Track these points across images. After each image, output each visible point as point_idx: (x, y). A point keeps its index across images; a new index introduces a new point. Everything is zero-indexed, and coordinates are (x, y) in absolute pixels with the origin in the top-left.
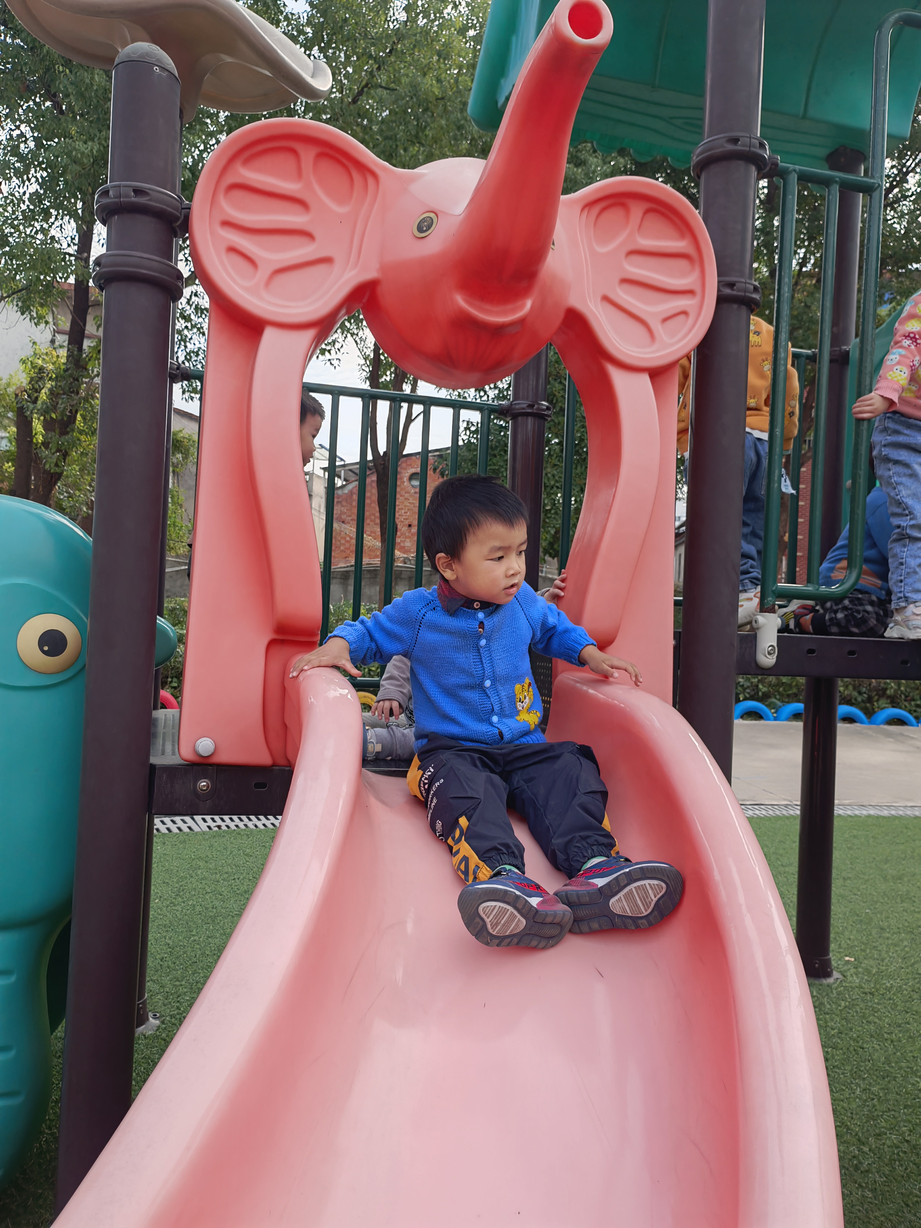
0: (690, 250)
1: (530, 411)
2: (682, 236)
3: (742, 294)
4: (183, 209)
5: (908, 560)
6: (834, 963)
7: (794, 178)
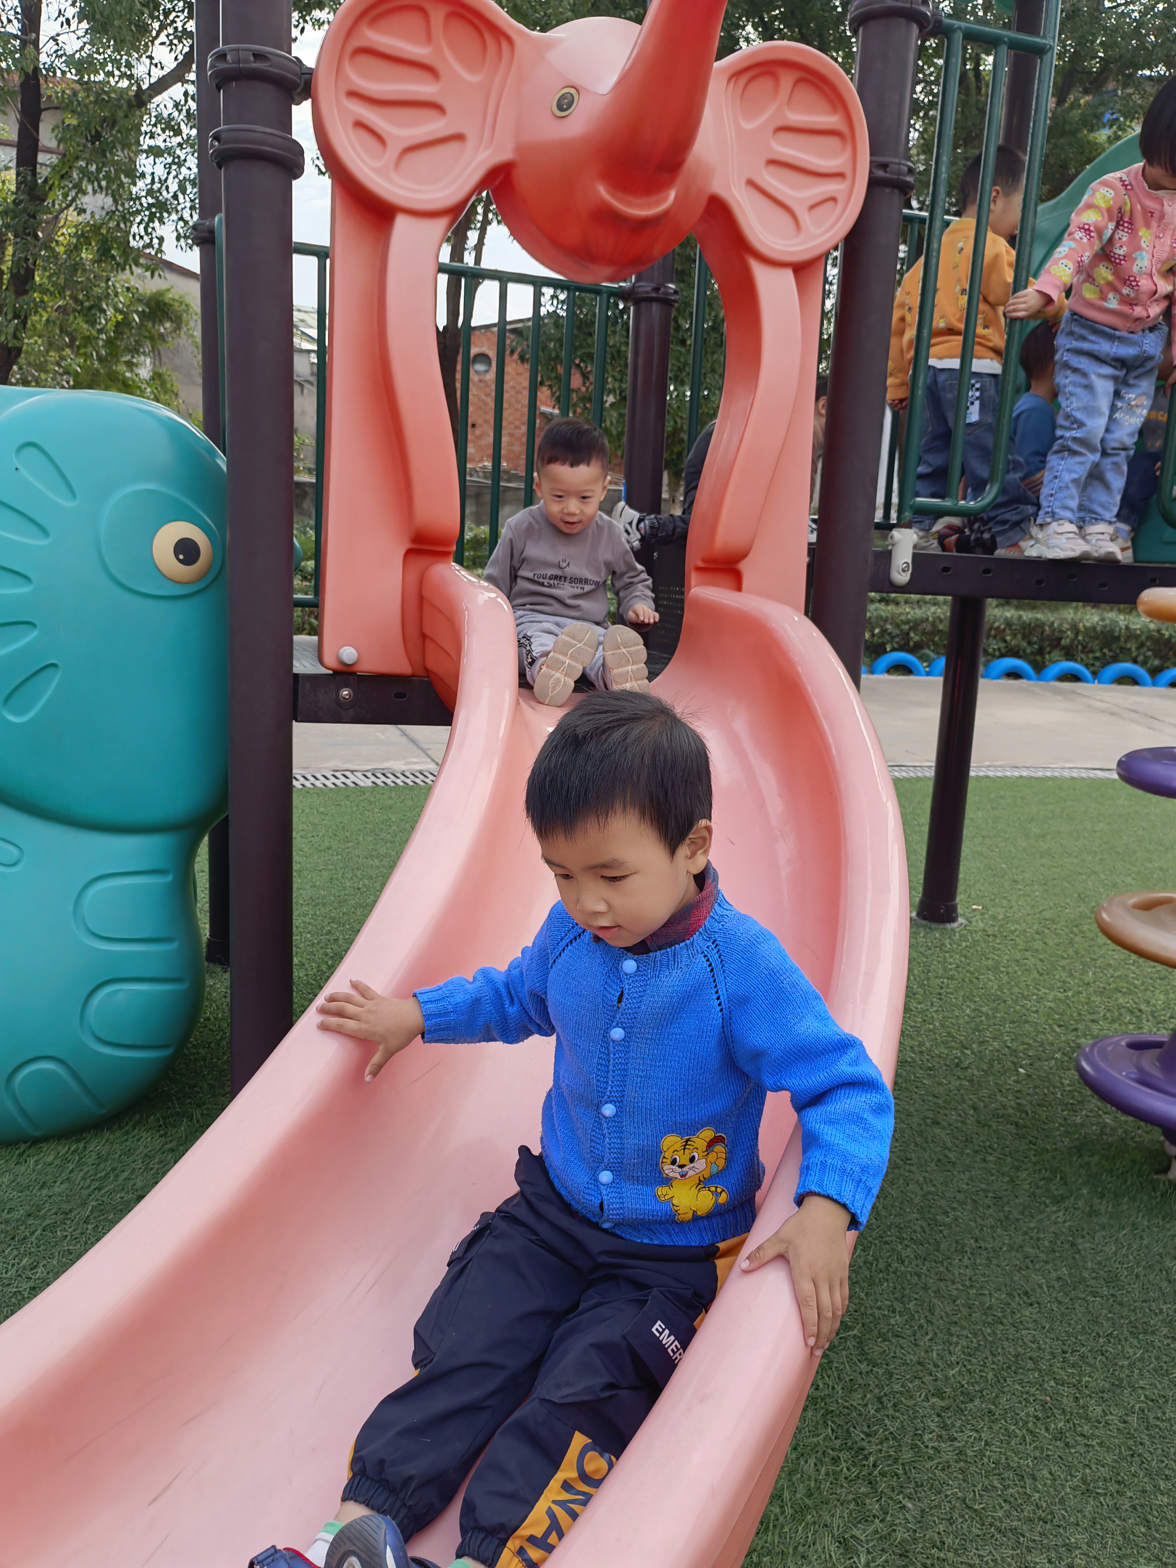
0: (843, 127)
1: (654, 295)
2: (835, 110)
3: (895, 177)
4: (302, 74)
5: (1064, 474)
6: (960, 910)
7: (958, 37)
